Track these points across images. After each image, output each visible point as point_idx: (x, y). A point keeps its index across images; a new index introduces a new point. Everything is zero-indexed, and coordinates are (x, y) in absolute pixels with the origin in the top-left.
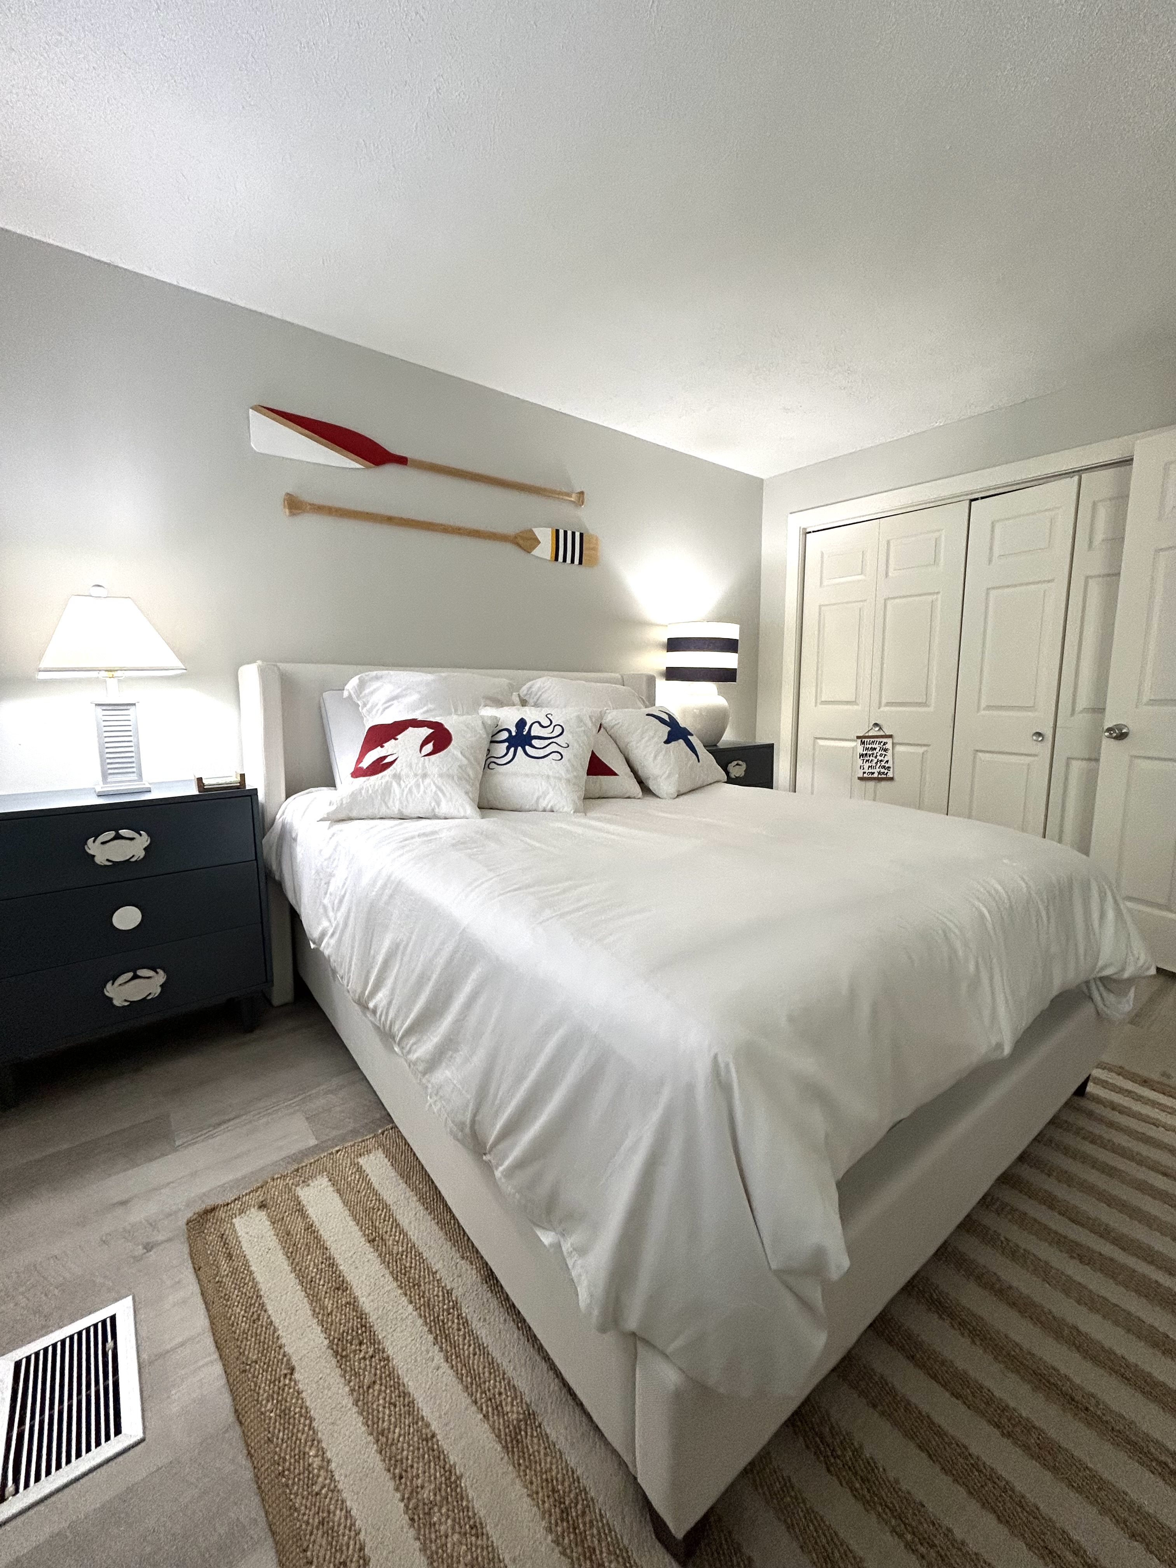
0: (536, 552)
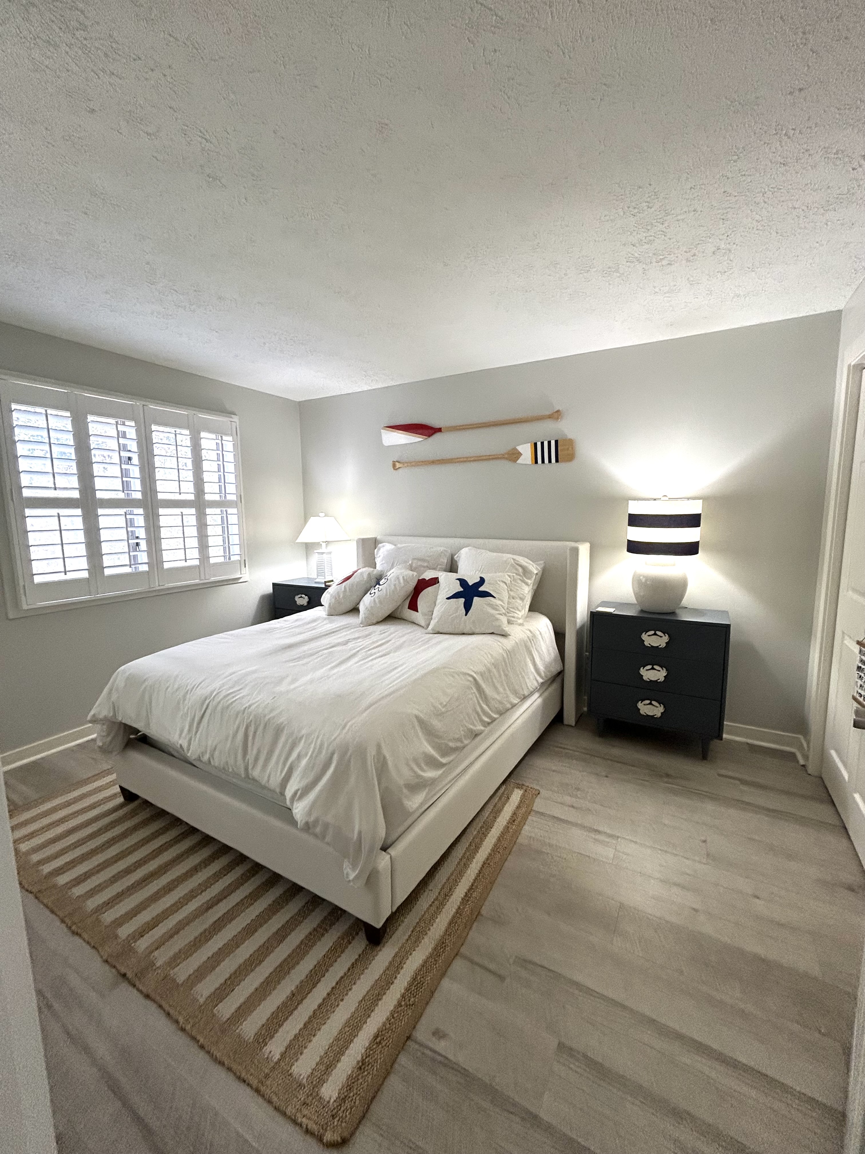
0: (520, 461)
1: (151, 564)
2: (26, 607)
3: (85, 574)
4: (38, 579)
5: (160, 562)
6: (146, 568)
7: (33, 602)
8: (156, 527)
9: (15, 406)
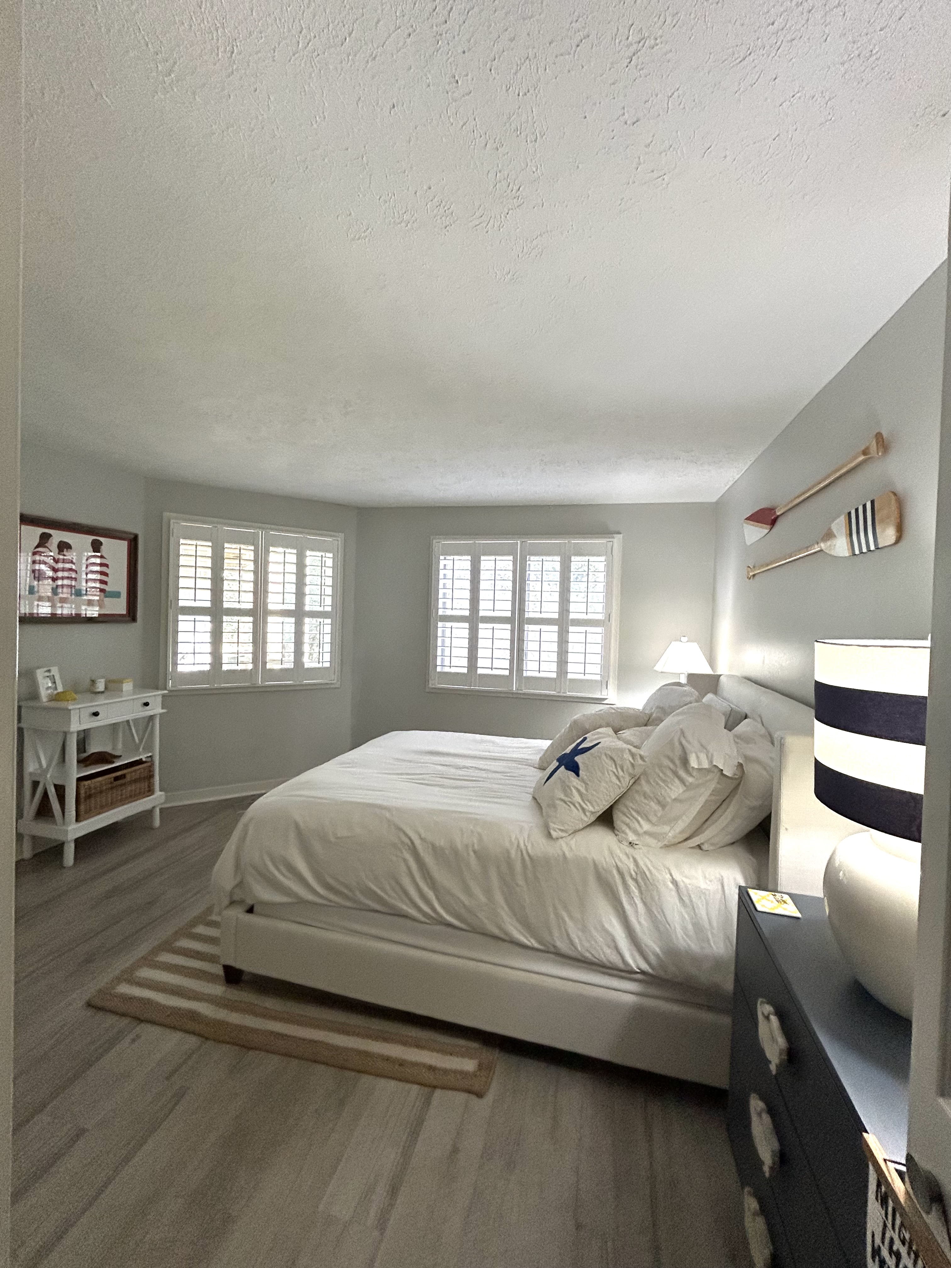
1: (511, 670)
2: (430, 685)
3: (465, 670)
4: (439, 669)
5: (520, 670)
6: (507, 673)
7: (435, 683)
8: (521, 640)
9: (442, 557)
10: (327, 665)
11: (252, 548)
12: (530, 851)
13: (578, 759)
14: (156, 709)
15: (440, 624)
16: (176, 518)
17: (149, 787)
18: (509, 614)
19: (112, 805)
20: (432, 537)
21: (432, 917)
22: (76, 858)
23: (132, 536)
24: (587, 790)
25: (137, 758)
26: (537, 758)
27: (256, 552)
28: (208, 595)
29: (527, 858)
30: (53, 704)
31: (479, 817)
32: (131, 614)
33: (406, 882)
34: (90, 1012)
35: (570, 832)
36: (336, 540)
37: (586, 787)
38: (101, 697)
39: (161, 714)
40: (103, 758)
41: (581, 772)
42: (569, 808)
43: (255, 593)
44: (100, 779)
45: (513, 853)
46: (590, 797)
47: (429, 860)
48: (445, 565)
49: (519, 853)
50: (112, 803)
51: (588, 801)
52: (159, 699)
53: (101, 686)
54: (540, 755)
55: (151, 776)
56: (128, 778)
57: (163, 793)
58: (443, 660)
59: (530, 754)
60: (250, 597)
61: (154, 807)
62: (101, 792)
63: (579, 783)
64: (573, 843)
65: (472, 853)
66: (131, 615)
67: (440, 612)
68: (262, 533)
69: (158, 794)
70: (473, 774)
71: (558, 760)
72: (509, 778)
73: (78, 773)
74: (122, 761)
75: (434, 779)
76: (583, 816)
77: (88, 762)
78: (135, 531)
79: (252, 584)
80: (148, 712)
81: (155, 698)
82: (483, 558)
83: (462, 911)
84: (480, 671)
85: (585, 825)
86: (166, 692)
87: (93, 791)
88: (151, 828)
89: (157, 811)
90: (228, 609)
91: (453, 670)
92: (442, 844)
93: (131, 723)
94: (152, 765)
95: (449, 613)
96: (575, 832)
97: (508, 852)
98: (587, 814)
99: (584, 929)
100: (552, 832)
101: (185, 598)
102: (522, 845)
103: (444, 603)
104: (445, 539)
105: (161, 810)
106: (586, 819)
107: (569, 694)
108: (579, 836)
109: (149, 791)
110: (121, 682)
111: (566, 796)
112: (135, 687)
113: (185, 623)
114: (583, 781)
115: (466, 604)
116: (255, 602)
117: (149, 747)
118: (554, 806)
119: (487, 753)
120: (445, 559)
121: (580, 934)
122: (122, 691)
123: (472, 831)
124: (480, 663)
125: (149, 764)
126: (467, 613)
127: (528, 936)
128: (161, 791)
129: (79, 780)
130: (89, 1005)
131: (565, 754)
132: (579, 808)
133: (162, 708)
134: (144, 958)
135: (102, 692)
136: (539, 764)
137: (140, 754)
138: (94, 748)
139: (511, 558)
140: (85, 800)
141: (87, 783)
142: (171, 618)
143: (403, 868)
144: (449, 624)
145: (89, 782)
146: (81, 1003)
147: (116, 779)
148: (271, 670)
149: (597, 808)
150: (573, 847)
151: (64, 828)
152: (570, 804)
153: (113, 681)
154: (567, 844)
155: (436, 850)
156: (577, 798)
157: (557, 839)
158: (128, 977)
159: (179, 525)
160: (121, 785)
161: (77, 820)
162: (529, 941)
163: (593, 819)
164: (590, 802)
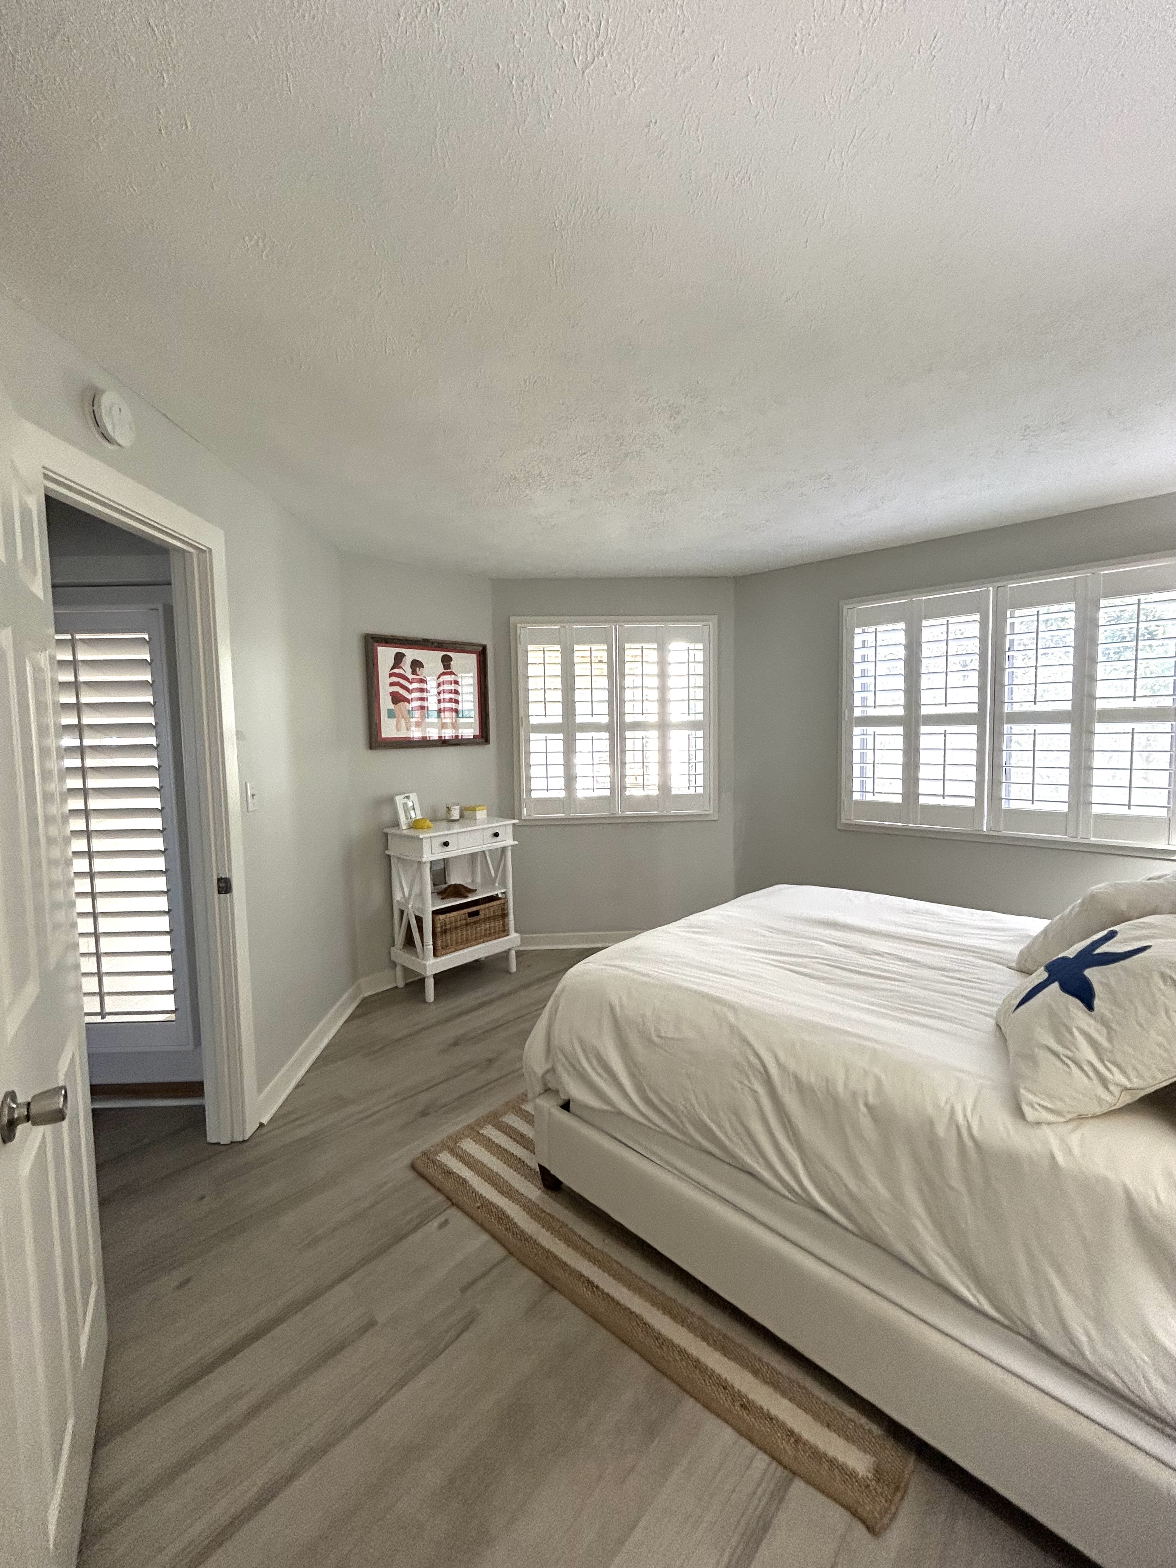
1: (979, 799)
2: (843, 821)
3: (898, 799)
4: (856, 797)
5: (995, 798)
6: (971, 803)
7: (849, 817)
8: (996, 750)
9: (857, 631)
10: (700, 790)
11: (605, 647)
12: (975, 1132)
13: (1092, 974)
14: (507, 840)
15: (857, 730)
16: (521, 623)
17: (504, 926)
18: (974, 709)
19: (466, 943)
20: (841, 603)
21: (797, 1194)
22: (436, 996)
23: (481, 648)
24: (1110, 1040)
25: (494, 893)
26: (1014, 950)
27: (609, 652)
28: (558, 709)
29: (969, 1143)
30: (412, 833)
31: (879, 1047)
32: (484, 734)
33: (757, 1127)
34: (411, 1175)
35: (1069, 1116)
36: (707, 626)
37: (1109, 1033)
38: (456, 825)
39: (512, 846)
40: (459, 891)
41: (1097, 1002)
42: (1066, 1068)
43: (610, 702)
44: (454, 914)
45: (941, 1130)
46: (1120, 1059)
47: (791, 1100)
48: (864, 642)
49: (954, 1132)
50: (466, 940)
51: (1114, 1063)
52: (510, 829)
53: (455, 814)
54: (1022, 947)
55: (504, 915)
56: (482, 915)
57: (518, 935)
58: (863, 783)
59: (1004, 942)
60: (604, 708)
61: (509, 950)
62: (456, 928)
63: (1092, 1022)
64: (1074, 1139)
65: (863, 1109)
66: (483, 737)
67: (857, 713)
68: (616, 627)
69: (514, 935)
70: (891, 967)
71: (1048, 968)
72: (957, 982)
73: (433, 905)
74: (477, 895)
75: (821, 966)
76: (1100, 1091)
77: (444, 895)
78: (484, 643)
79: (606, 692)
80: (498, 844)
81: (505, 827)
82: (925, 623)
83: (846, 1200)
84: (923, 800)
85: (1105, 1109)
86: (516, 821)
87: (448, 927)
88: (507, 971)
89: (513, 953)
90: (582, 724)
91: (878, 798)
92: (813, 1079)
93: (487, 854)
94: (506, 902)
95: (872, 712)
96: (1081, 1118)
97: (932, 1124)
98: (1112, 1088)
99: (1100, 1319)
100: (1026, 1109)
101: (536, 714)
102: (960, 1119)
103: (864, 699)
104: (860, 602)
105: (517, 952)
106: (1108, 1098)
107: (1093, 840)
108: (1089, 1130)
109: (504, 931)
110: (474, 809)
111: (1060, 1042)
112: (488, 815)
113: (537, 743)
114: (1104, 1022)
115: (900, 698)
116: (611, 714)
117: (504, 884)
118: (1031, 1059)
119: (922, 933)
120: (864, 632)
121: (1090, 1326)
122: (476, 819)
123: (866, 1072)
124: (923, 787)
125: (502, 901)
126: (900, 712)
127: (972, 1286)
128: (516, 931)
129: (435, 913)
130: (413, 1167)
131: (1064, 958)
132: (1091, 1074)
133: (514, 840)
134: (470, 1127)
135: (458, 820)
136: (1018, 963)
137: (495, 889)
138: (455, 878)
139: (977, 617)
140: (442, 935)
141: (442, 917)
142: (522, 738)
143: (750, 1103)
144: (870, 730)
145: (444, 916)
146: (407, 1161)
147: (471, 915)
148: (630, 797)
149: (1137, 1082)
150: (1076, 1151)
151: (424, 962)
152: (1070, 1063)
153: (466, 809)
154: (1062, 1141)
155: (802, 1088)
156: (1087, 1053)
157: (1038, 1123)
158: (452, 1145)
159: (525, 629)
160: (475, 923)
161: (435, 955)
162: (974, 1296)
163: (1127, 1099)
164: (1119, 1067)
